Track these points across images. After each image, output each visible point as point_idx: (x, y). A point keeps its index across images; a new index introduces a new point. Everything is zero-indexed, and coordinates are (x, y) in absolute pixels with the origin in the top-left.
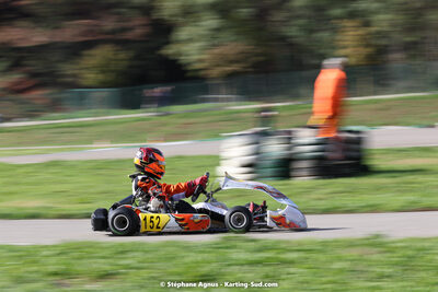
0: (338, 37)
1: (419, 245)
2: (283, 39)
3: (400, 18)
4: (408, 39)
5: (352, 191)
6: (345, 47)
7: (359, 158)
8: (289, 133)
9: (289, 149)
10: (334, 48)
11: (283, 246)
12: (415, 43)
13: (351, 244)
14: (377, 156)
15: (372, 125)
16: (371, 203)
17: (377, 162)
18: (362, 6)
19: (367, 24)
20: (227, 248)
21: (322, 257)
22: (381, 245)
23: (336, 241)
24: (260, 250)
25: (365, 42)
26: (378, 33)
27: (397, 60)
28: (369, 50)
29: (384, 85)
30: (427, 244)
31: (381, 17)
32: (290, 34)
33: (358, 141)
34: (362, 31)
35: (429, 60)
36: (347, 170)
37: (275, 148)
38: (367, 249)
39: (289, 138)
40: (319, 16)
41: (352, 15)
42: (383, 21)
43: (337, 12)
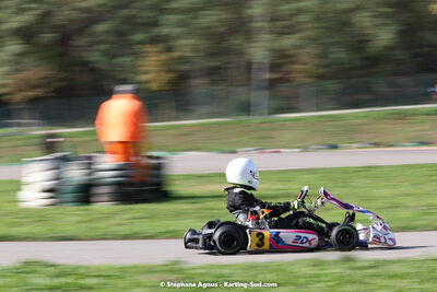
0: (140, 63)
1: (219, 271)
2: (85, 64)
3: (202, 43)
4: (211, 64)
5: (152, 217)
6: (147, 73)
7: (159, 184)
8: (90, 158)
9: (89, 174)
10: (136, 73)
11: (82, 271)
12: (218, 68)
13: (149, 270)
14: (177, 182)
15: (173, 150)
16: (171, 229)
17: (178, 188)
18: (165, 31)
19: (169, 50)
20: (28, 273)
21: (120, 283)
22: (180, 271)
23: (135, 267)
24: (59, 275)
25: (167, 67)
26: (181, 58)
27: (199, 86)
28: (171, 75)
29: (186, 111)
30: (226, 271)
31: (184, 42)
32: (91, 59)
33: (158, 167)
34: (163, 57)
35: (232, 86)
36: (147, 196)
37: (75, 174)
38: (166, 276)
39: (89, 163)
40: (121, 41)
41: (154, 40)
42: (186, 46)
43: (139, 37)
